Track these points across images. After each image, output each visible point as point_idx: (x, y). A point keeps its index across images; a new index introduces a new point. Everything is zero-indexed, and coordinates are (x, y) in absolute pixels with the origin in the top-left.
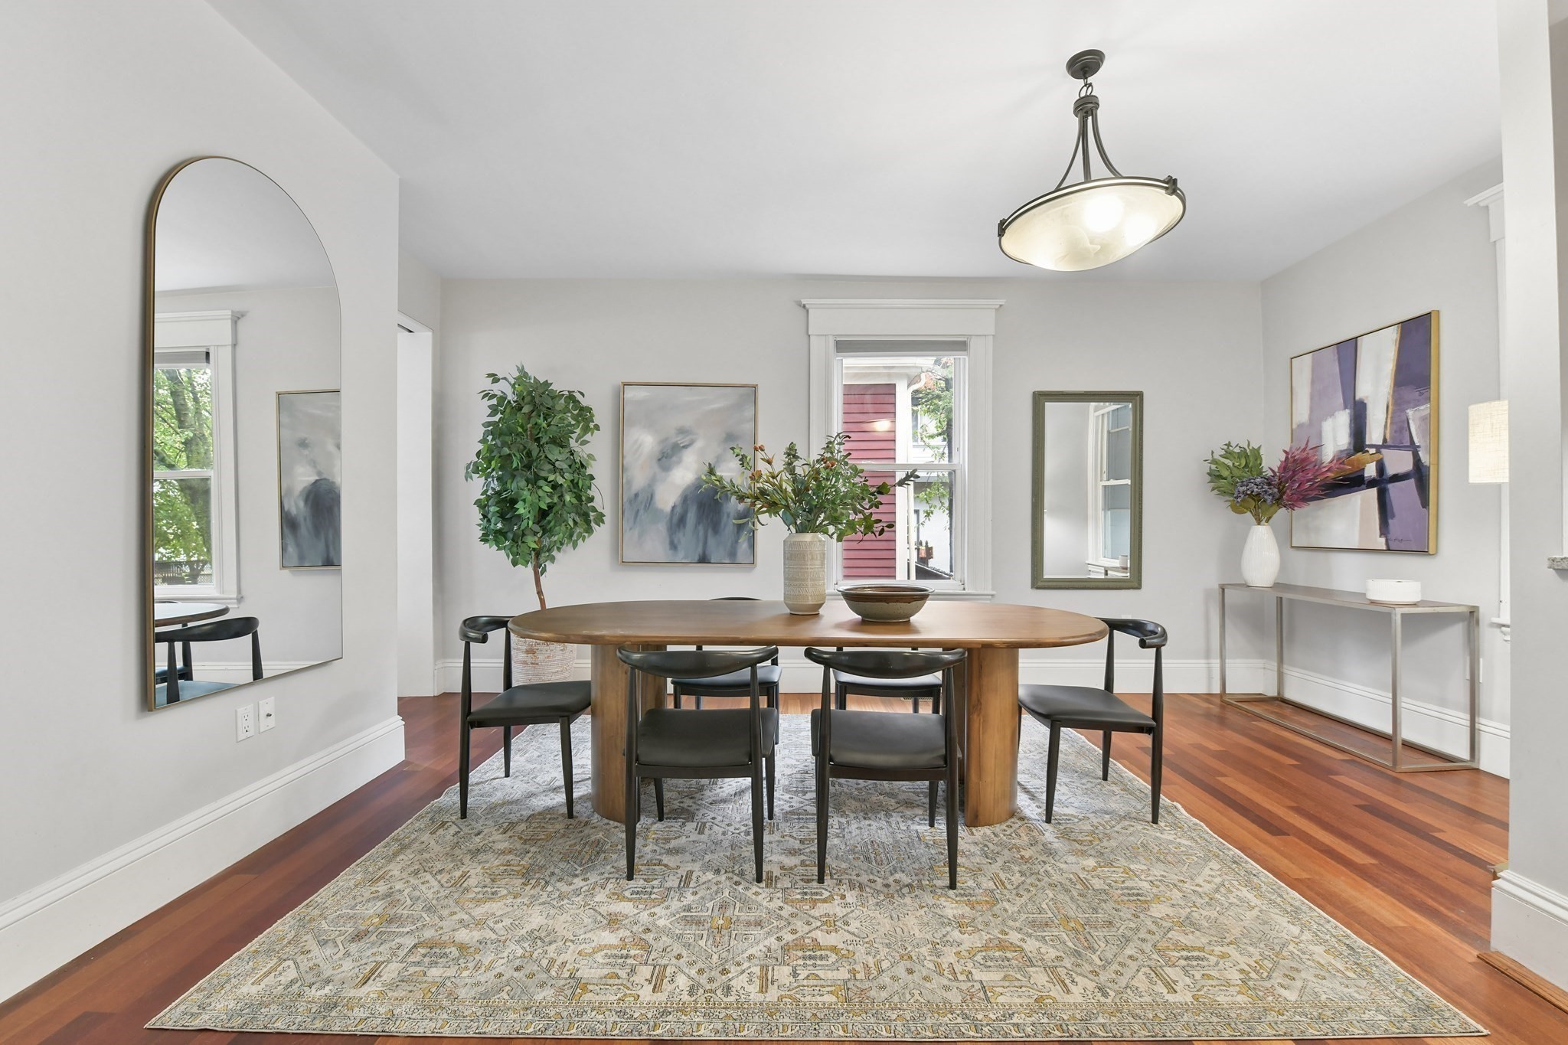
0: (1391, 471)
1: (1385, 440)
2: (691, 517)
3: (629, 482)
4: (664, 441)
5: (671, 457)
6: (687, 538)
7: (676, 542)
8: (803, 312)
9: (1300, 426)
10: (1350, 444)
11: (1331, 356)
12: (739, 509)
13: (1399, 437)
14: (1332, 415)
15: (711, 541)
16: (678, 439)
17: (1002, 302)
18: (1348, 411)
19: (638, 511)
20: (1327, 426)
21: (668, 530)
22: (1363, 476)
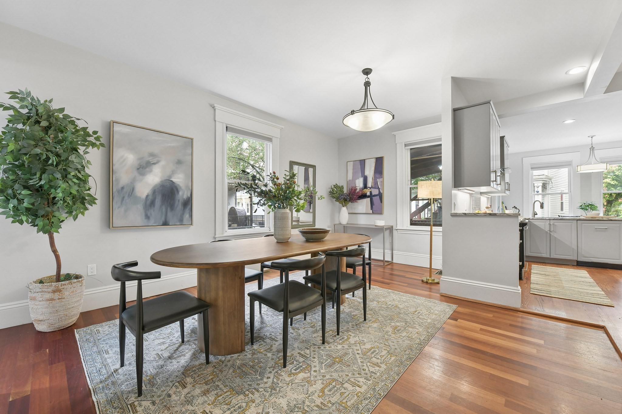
0: (373, 194)
1: (372, 186)
2: (158, 202)
3: (117, 180)
4: (141, 159)
5: (145, 168)
6: (156, 213)
7: (149, 215)
8: (212, 110)
9: (350, 180)
10: (363, 186)
11: (358, 163)
12: (184, 198)
13: (375, 186)
14: (358, 178)
15: (170, 214)
16: (150, 159)
17: (283, 127)
18: (363, 178)
19: (124, 197)
20: (357, 181)
21: (144, 208)
22: (366, 195)
